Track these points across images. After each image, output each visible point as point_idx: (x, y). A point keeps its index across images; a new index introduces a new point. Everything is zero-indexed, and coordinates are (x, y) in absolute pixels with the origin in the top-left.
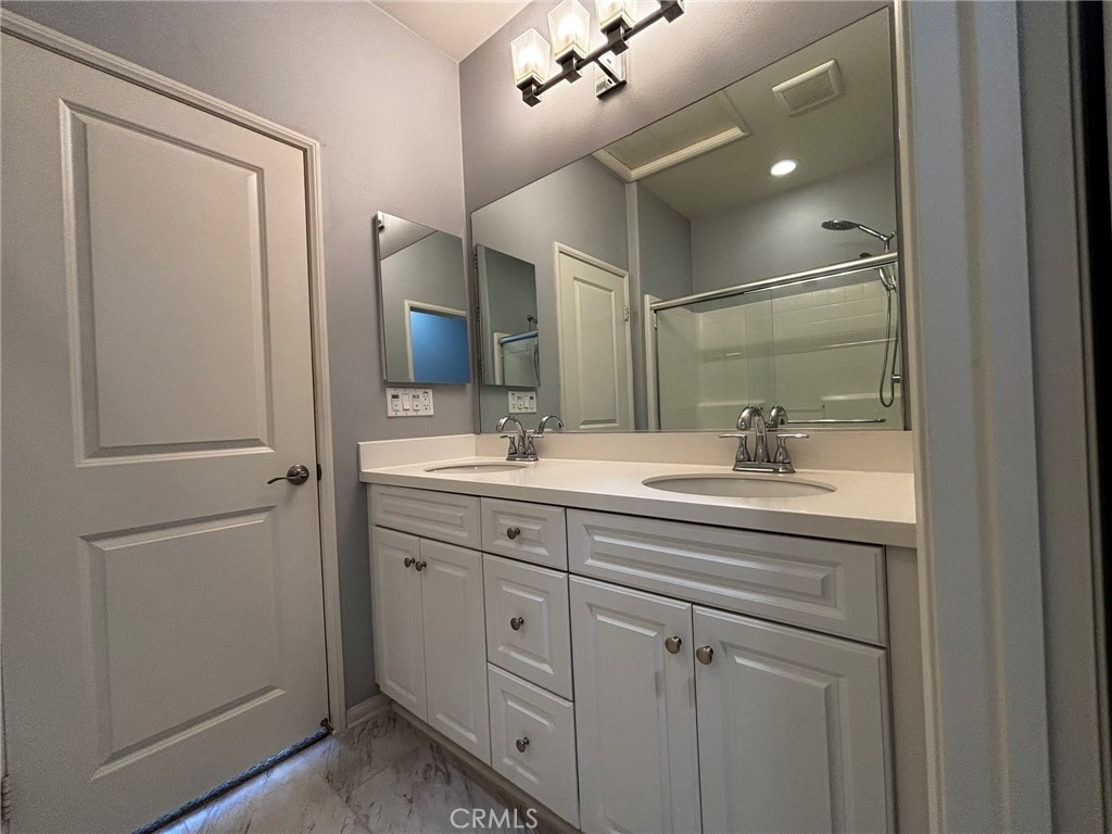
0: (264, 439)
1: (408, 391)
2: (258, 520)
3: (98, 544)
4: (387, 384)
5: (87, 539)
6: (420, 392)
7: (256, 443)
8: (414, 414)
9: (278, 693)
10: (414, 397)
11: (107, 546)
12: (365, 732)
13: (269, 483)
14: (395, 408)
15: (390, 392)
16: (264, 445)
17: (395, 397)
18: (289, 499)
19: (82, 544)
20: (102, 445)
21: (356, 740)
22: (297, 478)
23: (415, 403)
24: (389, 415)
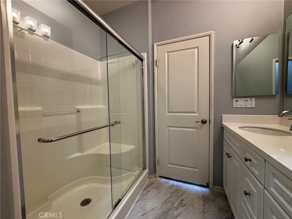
0: (196, 112)
1: (243, 99)
2: (195, 130)
3: (169, 128)
4: (233, 97)
5: (167, 126)
6: (249, 99)
7: (195, 113)
8: (245, 107)
9: (196, 170)
10: (245, 101)
11: (170, 128)
12: (217, 194)
13: (196, 122)
14: (237, 105)
15: (235, 100)
16: (196, 113)
17: (236, 101)
18: (201, 127)
19: (167, 127)
20: (170, 111)
21: (214, 194)
22: (204, 122)
23: (246, 103)
24: (234, 107)
